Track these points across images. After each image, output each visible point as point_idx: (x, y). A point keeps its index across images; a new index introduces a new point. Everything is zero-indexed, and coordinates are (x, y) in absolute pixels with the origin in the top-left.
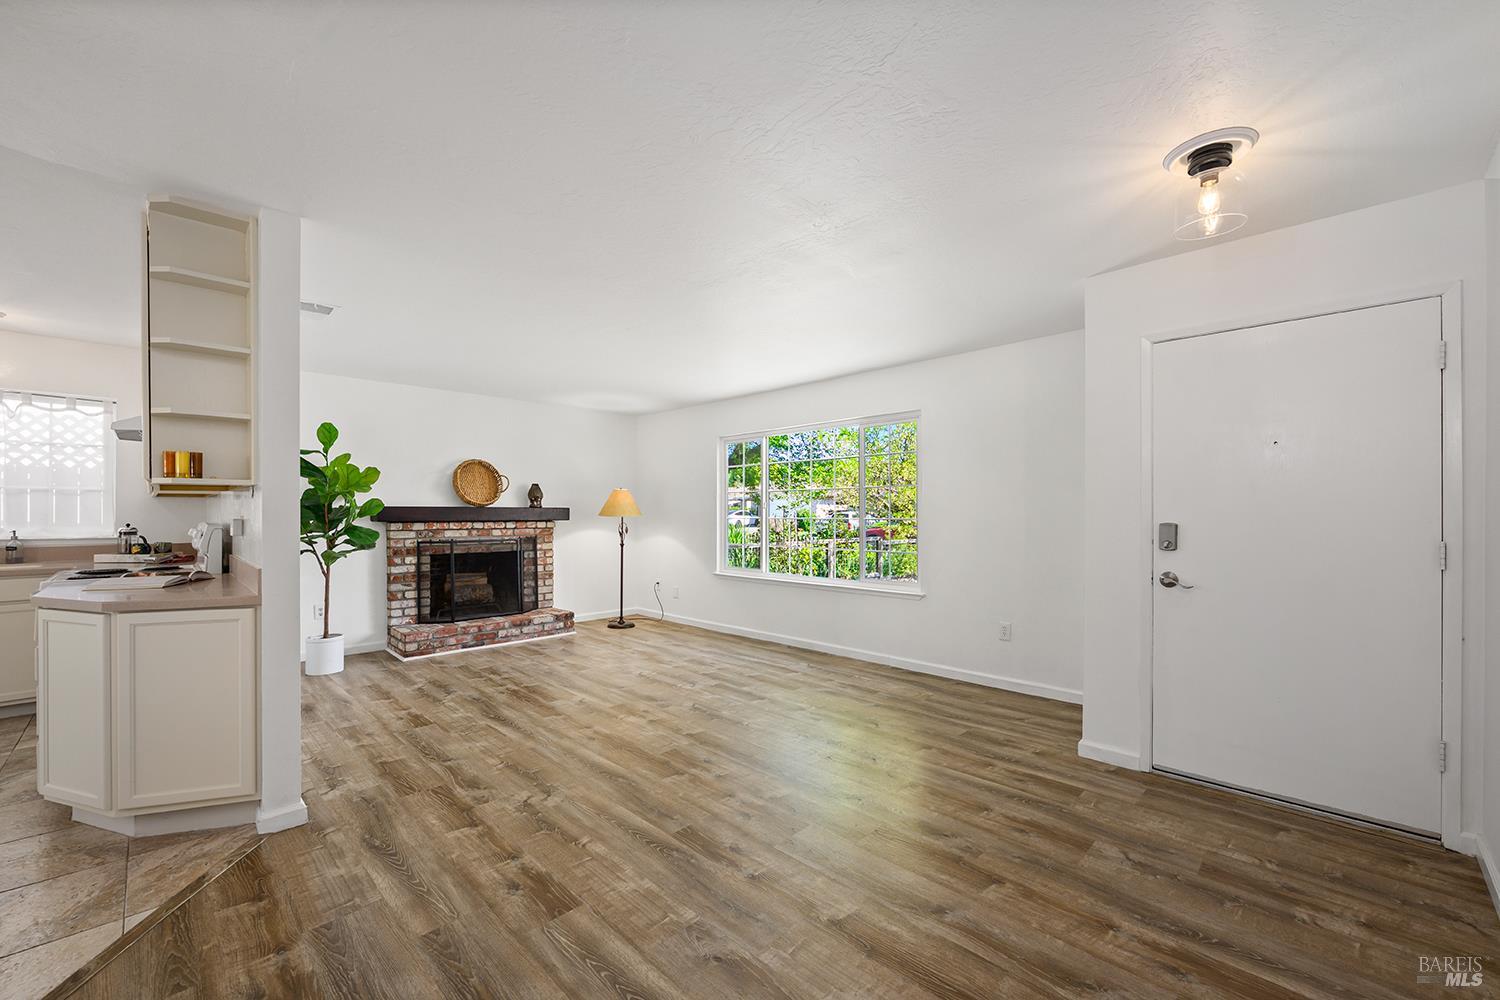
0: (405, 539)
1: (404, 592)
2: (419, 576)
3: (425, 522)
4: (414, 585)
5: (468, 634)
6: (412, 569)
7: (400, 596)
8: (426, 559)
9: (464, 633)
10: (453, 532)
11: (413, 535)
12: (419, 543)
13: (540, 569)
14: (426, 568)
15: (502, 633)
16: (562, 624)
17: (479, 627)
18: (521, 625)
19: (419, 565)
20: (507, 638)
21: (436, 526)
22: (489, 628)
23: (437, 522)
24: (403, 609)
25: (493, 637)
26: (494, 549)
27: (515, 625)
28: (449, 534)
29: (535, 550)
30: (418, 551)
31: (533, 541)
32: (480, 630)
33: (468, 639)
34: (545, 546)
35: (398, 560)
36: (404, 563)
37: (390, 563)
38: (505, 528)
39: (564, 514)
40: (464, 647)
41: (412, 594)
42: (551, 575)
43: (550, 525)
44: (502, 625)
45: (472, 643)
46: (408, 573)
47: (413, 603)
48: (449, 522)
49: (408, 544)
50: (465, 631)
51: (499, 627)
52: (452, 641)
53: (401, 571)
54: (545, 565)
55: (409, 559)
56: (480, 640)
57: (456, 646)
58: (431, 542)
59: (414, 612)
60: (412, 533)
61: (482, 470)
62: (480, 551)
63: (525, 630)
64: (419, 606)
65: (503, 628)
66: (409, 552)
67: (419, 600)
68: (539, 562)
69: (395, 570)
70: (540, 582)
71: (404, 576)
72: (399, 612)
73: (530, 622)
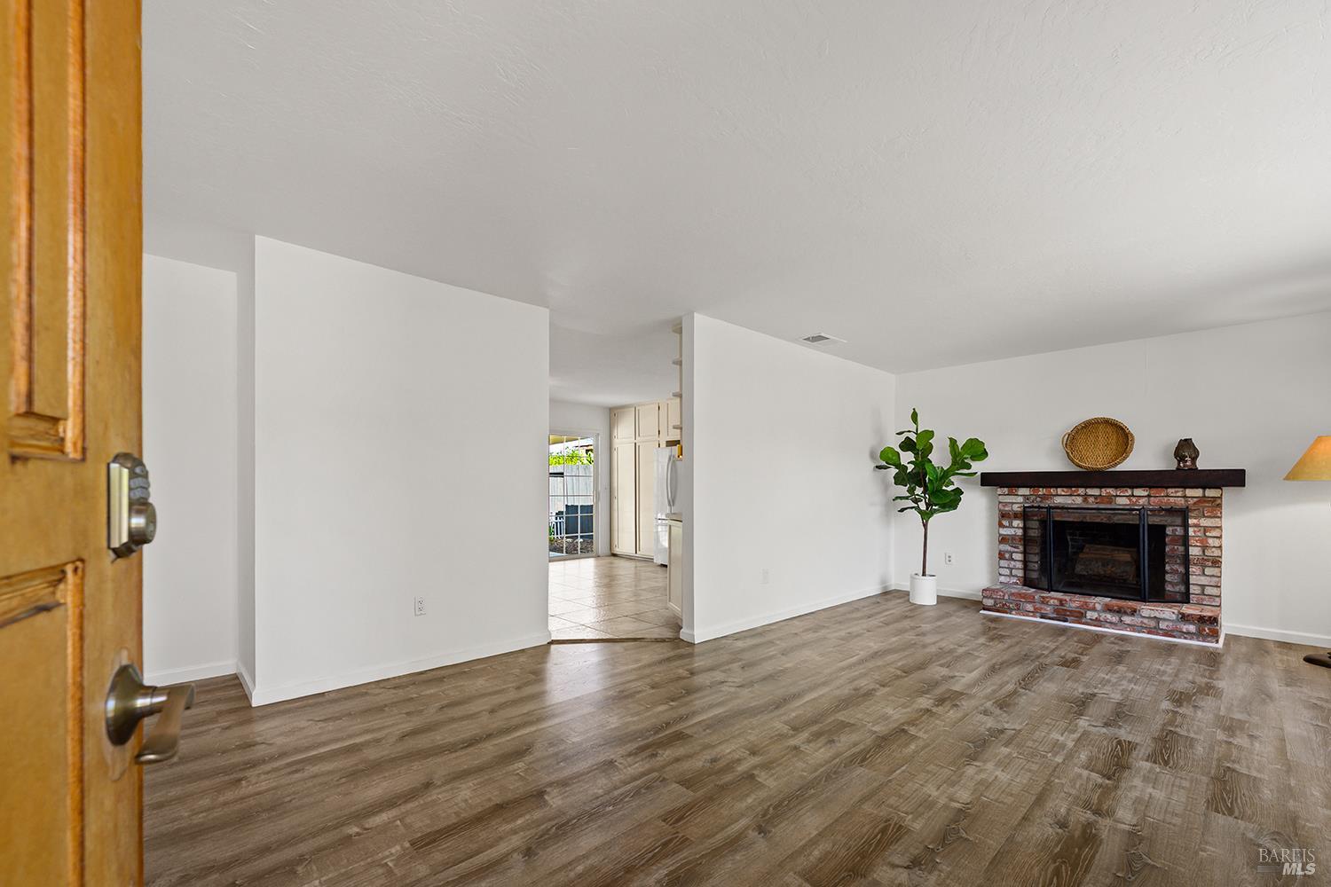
0: (1013, 503)
1: (1011, 553)
2: (1026, 540)
3: (1030, 487)
4: (1021, 548)
5: (1047, 603)
6: (1020, 532)
7: (1007, 556)
8: (1034, 524)
9: (1043, 603)
10: (1062, 498)
11: (1020, 499)
12: (1025, 507)
13: (1194, 551)
14: (1034, 533)
15: (1090, 614)
16: (1192, 628)
17: (1061, 601)
18: (1120, 611)
19: (1025, 529)
20: (1097, 622)
21: (1042, 491)
22: (1073, 605)
23: (1043, 487)
24: (1011, 569)
25: (1079, 616)
26: (1117, 519)
27: (1109, 609)
28: (1058, 501)
29: (1186, 526)
30: (1025, 515)
31: (1184, 513)
32: (1062, 605)
33: (1048, 610)
34: (1204, 522)
35: (1006, 523)
36: (1011, 526)
37: (1001, 525)
38: (1133, 496)
39: (1235, 478)
40: (1042, 617)
41: (1019, 557)
42: (1216, 563)
43: (1210, 493)
44: (1091, 605)
45: (1051, 616)
46: (1015, 535)
47: (1020, 565)
48: (1057, 487)
49: (1016, 508)
50: (1044, 601)
51: (1086, 607)
52: (1030, 607)
53: (1009, 533)
54: (1204, 548)
55: (1017, 523)
56: (1062, 614)
57: (1034, 613)
58: (1039, 507)
59: (1020, 573)
60: (1020, 498)
61: (1109, 429)
62: (1098, 520)
63: (1127, 619)
64: (1025, 569)
65: (1094, 609)
66: (1016, 516)
67: (1025, 562)
68: (1192, 542)
69: (1004, 531)
70: (1192, 569)
71: (1013, 537)
72: (1007, 572)
73: (1133, 612)
